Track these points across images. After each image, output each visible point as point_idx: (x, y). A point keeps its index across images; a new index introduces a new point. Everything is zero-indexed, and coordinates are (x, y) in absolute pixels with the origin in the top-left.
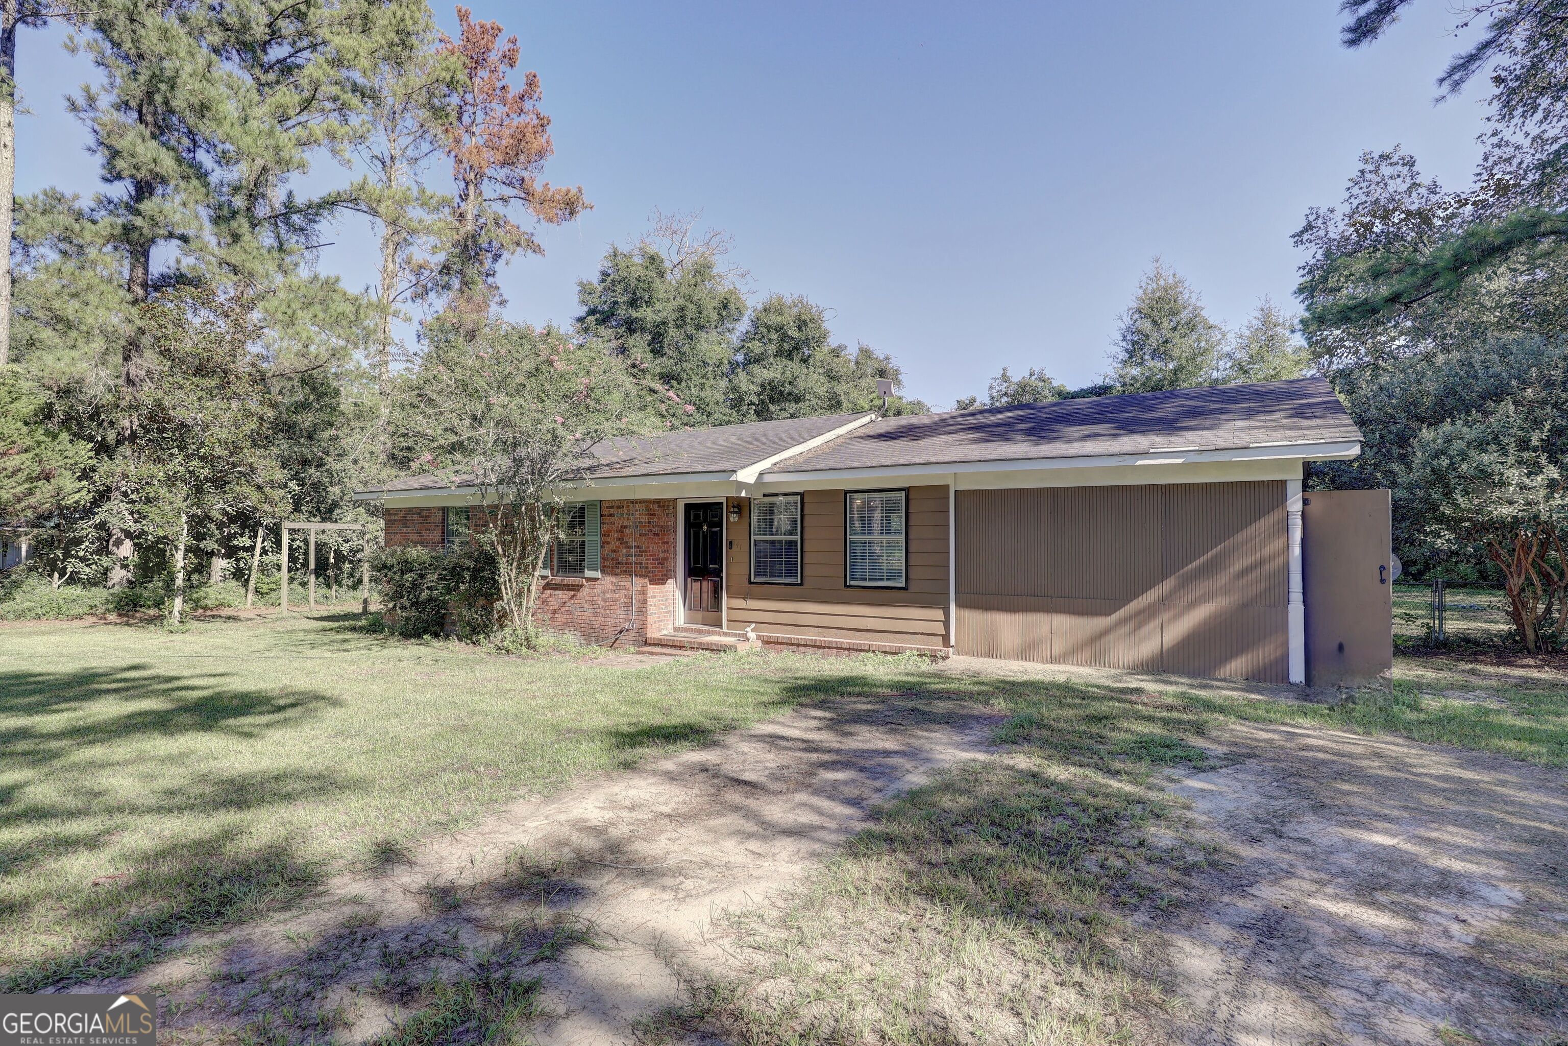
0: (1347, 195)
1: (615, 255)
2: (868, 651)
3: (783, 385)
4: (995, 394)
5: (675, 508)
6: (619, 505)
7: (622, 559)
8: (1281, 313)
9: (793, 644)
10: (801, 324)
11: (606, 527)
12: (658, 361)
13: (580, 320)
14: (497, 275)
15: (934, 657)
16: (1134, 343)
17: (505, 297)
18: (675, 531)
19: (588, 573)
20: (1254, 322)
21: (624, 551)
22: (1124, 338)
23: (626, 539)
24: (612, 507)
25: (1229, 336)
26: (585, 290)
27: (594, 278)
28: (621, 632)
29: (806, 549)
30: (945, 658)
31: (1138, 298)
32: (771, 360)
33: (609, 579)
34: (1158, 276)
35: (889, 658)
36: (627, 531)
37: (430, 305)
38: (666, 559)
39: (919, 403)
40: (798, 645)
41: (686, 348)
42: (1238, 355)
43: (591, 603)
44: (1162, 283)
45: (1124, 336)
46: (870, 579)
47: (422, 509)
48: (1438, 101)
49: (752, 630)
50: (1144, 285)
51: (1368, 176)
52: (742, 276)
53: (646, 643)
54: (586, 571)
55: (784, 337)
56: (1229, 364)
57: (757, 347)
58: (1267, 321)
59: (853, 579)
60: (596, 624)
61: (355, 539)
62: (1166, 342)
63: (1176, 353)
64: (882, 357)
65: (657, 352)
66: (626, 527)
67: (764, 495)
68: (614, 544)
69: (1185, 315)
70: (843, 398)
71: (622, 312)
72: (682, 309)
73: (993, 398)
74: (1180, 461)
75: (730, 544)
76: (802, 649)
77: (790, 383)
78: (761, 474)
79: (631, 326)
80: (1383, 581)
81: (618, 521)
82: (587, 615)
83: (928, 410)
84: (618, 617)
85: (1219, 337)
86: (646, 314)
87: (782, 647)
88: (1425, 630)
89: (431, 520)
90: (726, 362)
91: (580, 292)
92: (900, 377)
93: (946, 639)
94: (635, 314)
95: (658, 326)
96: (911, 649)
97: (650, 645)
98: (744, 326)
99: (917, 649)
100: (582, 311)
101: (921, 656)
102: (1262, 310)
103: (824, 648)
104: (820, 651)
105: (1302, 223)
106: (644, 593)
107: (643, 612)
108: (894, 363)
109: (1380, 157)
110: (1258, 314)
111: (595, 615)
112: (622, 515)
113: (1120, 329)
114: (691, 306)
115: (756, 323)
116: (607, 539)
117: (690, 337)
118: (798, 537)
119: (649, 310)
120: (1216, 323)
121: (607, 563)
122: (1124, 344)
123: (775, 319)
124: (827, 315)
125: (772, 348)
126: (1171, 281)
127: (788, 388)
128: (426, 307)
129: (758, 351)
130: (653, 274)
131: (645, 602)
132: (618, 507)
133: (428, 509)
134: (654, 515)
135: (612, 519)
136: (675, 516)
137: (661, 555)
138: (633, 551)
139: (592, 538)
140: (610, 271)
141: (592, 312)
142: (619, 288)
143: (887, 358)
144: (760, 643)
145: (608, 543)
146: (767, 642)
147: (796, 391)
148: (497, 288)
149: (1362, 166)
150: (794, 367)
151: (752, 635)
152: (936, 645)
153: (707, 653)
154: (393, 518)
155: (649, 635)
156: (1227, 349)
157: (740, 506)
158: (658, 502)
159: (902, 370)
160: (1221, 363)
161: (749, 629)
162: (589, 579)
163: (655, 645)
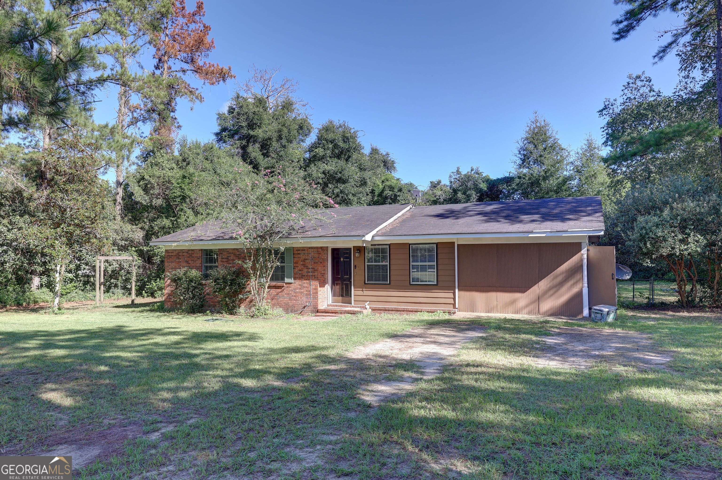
0: (622, 93)
1: (238, 97)
2: (421, 312)
3: (336, 174)
4: (453, 180)
5: (327, 250)
6: (303, 249)
7: (305, 273)
8: (597, 142)
9: (386, 310)
10: (345, 139)
11: (296, 259)
12: (266, 160)
13: (217, 134)
14: (176, 112)
15: (449, 313)
16: (524, 155)
17: (181, 124)
18: (327, 261)
19: (287, 280)
20: (584, 147)
21: (306, 270)
22: (520, 153)
23: (307, 265)
24: (299, 250)
25: (571, 153)
26: (220, 117)
27: (225, 110)
28: (304, 307)
29: (391, 269)
30: (454, 313)
31: (526, 132)
32: (328, 159)
33: (298, 282)
34: (537, 121)
35: (430, 314)
36: (307, 261)
37: (139, 129)
38: (324, 274)
39: (411, 184)
40: (389, 310)
41: (282, 153)
42: (576, 163)
43: (288, 294)
44: (538, 124)
45: (520, 152)
46: (421, 281)
47: (189, 250)
48: (654, 64)
49: (368, 305)
50: (529, 125)
51: (631, 85)
52: (304, 106)
53: (318, 312)
54: (286, 279)
55: (336, 146)
56: (572, 168)
57: (320, 151)
58: (590, 147)
59: (413, 281)
60: (291, 304)
61: (114, 264)
62: (541, 156)
63: (546, 162)
64: (384, 153)
65: (266, 155)
66: (307, 259)
67: (372, 245)
68: (300, 267)
69: (550, 142)
70: (368, 181)
71: (244, 131)
72: (280, 131)
73: (451, 182)
74: (544, 235)
75: (355, 267)
76: (391, 312)
77: (340, 173)
78: (373, 237)
79: (249, 139)
80: (613, 279)
81: (302, 257)
82: (286, 300)
83: (416, 188)
84: (303, 300)
85: (567, 154)
86: (259, 133)
87: (381, 311)
88: (647, 300)
89: (195, 255)
90: (302, 160)
91: (218, 118)
92: (395, 165)
93: (454, 305)
94: (251, 133)
95: (266, 140)
96: (440, 310)
97: (320, 312)
98: (312, 139)
99: (442, 310)
100: (217, 129)
101: (444, 313)
102: (588, 140)
103: (401, 311)
104: (399, 312)
105: (603, 106)
106: (316, 289)
107: (316, 298)
108: (392, 157)
109: (637, 77)
110: (586, 142)
111: (290, 299)
112: (304, 254)
113: (518, 148)
114: (284, 129)
115: (320, 138)
116: (296, 265)
117: (284, 147)
118: (388, 264)
119: (260, 131)
120: (565, 148)
121: (297, 276)
122: (520, 156)
123: (331, 136)
124: (359, 134)
125: (329, 152)
126: (543, 124)
127: (340, 175)
128: (137, 129)
129: (321, 154)
130: (261, 110)
131: (317, 293)
132: (303, 250)
133: (192, 250)
134: (320, 254)
135: (299, 256)
136: (327, 254)
137: (323, 272)
138: (310, 270)
139: (289, 265)
140: (234, 107)
141: (224, 130)
142: (242, 118)
143: (388, 154)
144: (370, 310)
145: (297, 267)
146: (374, 310)
147: (343, 177)
148: (175, 119)
149: (628, 80)
150: (341, 163)
151: (368, 307)
152: (451, 308)
153: (350, 315)
154: (170, 254)
155: (319, 308)
156: (571, 160)
157: (360, 250)
158: (321, 248)
159: (396, 161)
160: (568, 167)
161: (366, 304)
162: (286, 283)
163: (322, 312)
